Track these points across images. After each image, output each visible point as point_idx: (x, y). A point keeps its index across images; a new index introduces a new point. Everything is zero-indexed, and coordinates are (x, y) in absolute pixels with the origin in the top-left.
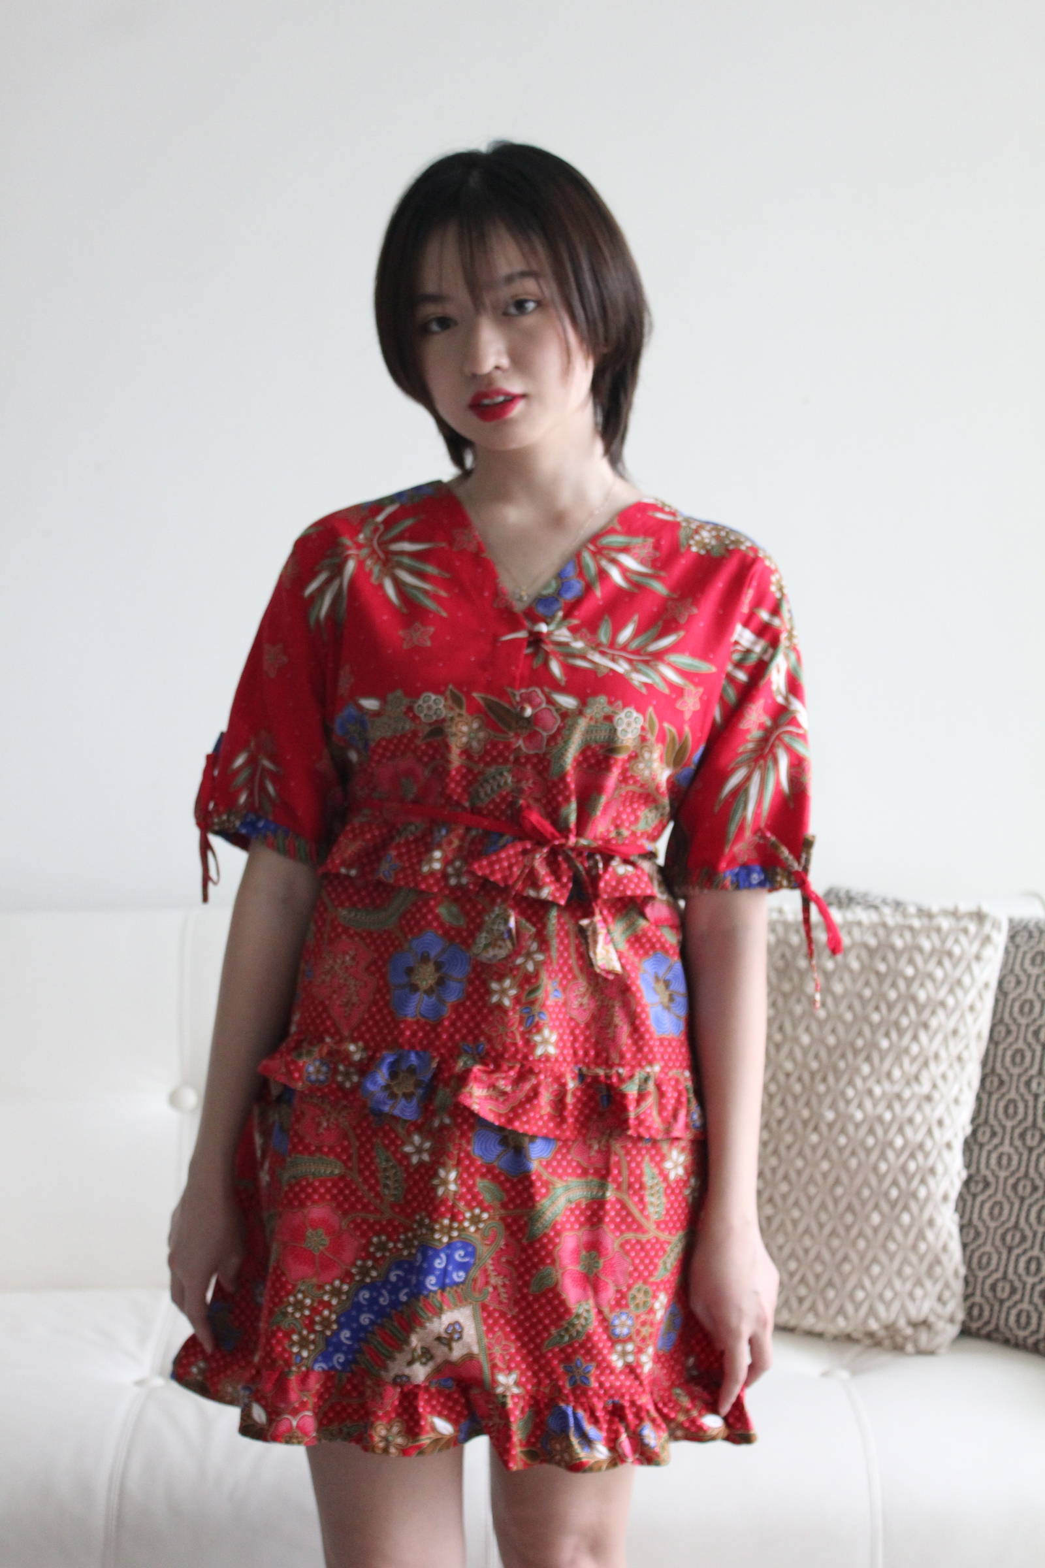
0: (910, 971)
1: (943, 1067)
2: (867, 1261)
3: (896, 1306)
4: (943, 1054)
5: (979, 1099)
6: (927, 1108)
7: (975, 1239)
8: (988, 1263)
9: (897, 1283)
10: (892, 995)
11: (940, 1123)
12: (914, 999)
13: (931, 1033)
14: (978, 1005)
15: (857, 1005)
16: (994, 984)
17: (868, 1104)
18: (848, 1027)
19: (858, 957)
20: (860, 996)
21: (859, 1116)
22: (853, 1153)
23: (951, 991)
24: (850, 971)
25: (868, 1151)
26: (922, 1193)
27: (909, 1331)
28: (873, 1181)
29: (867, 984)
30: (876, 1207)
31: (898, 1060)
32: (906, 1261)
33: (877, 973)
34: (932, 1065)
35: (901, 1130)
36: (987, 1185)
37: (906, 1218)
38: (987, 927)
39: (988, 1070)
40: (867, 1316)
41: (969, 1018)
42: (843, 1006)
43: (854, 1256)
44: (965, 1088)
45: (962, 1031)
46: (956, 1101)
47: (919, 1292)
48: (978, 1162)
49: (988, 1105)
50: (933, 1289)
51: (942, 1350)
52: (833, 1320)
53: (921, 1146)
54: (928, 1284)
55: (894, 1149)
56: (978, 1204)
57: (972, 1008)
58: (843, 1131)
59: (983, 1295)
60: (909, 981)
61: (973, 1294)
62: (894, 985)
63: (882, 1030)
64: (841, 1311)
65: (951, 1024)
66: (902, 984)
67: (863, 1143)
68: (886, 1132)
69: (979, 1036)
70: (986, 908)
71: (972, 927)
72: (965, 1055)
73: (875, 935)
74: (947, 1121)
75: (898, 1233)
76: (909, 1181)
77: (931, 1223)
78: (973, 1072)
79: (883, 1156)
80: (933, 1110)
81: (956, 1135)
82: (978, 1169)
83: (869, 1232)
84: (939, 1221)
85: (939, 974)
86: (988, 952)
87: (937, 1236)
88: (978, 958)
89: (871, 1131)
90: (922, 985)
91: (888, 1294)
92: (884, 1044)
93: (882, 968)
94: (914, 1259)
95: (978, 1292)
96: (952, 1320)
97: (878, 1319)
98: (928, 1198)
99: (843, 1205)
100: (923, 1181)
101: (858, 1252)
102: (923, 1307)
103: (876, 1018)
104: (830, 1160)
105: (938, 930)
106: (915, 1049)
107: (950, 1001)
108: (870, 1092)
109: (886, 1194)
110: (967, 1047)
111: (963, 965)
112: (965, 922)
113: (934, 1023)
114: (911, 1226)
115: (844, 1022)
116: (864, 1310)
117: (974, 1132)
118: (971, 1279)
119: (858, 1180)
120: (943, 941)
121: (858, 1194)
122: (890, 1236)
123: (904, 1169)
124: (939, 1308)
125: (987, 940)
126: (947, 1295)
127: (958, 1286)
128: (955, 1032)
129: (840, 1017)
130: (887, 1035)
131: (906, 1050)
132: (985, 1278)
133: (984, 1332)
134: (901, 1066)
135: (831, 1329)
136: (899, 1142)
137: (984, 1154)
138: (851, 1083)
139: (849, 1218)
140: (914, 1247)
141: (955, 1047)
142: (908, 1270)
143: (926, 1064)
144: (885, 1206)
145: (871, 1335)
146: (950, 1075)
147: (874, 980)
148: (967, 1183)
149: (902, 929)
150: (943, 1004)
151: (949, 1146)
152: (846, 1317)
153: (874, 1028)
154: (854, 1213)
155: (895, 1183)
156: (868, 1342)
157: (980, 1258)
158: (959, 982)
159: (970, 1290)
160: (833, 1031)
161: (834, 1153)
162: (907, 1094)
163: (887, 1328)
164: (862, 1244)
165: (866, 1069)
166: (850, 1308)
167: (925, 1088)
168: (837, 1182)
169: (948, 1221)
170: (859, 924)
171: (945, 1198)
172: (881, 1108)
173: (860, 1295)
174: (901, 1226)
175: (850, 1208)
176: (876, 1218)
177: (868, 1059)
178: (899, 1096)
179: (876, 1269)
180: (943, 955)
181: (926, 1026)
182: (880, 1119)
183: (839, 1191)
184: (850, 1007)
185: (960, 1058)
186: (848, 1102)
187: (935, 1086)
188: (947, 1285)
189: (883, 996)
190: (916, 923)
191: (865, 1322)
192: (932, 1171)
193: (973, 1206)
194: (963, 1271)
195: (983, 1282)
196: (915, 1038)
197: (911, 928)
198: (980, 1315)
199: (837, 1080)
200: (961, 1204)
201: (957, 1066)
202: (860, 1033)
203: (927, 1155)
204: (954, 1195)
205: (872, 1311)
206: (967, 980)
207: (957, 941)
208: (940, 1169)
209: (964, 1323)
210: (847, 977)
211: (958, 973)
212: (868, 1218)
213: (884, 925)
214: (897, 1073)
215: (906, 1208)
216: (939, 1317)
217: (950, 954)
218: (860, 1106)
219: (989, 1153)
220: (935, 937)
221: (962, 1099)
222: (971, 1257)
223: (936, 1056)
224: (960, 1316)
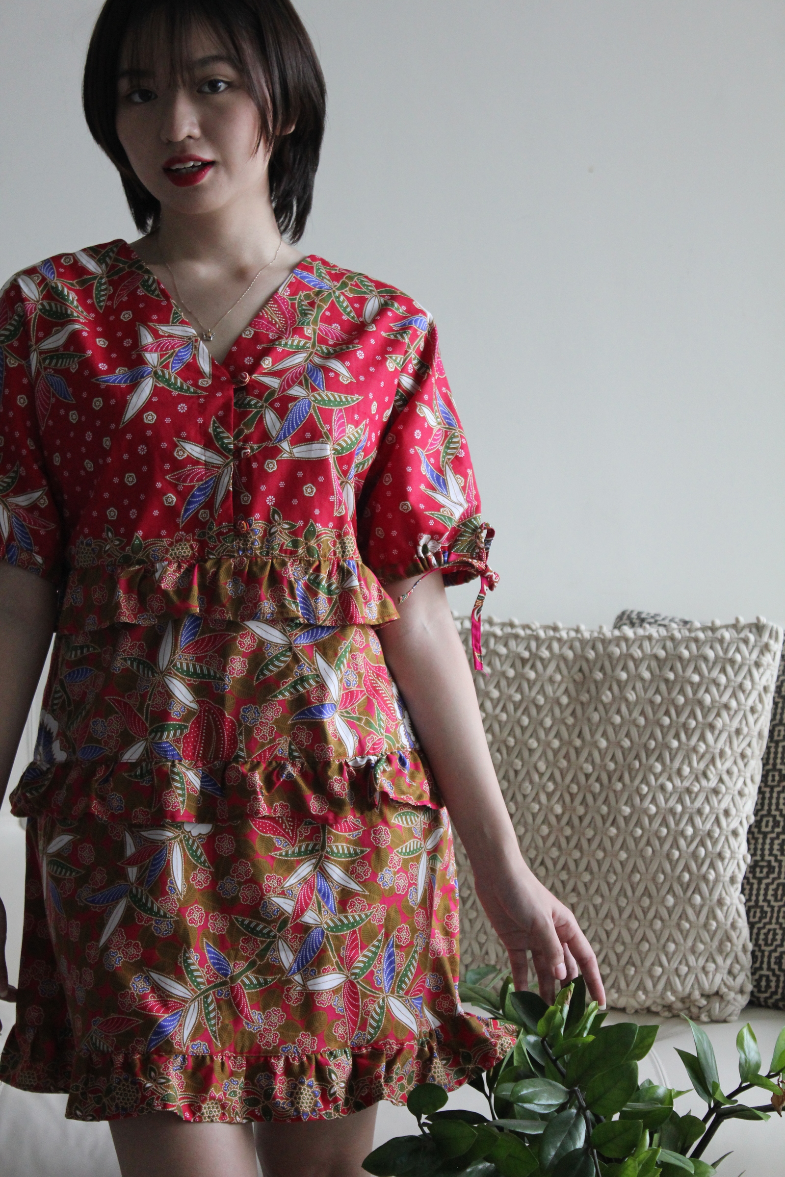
0: (696, 678)
1: (728, 764)
2: (663, 941)
3: (691, 979)
4: (728, 751)
5: (760, 791)
6: (714, 800)
7: (761, 919)
8: (774, 939)
9: (692, 960)
10: (681, 700)
11: (727, 813)
12: (700, 703)
13: (717, 732)
14: (759, 707)
15: (649, 711)
16: (773, 688)
17: (661, 798)
18: (641, 730)
19: (649, 668)
20: (652, 702)
21: (653, 809)
22: (648, 843)
23: (734, 695)
24: (642, 679)
25: (662, 841)
26: (712, 876)
27: (704, 1002)
28: (667, 867)
29: (658, 691)
30: (671, 890)
31: (687, 758)
32: (699, 938)
33: (667, 681)
34: (718, 763)
35: (691, 820)
36: (771, 869)
37: (698, 899)
38: (765, 638)
39: (770, 767)
40: (665, 989)
41: (751, 719)
42: (636, 714)
43: (651, 936)
44: (749, 781)
45: (745, 730)
46: (741, 794)
47: (711, 966)
48: (763, 850)
49: (771, 798)
50: (724, 964)
51: (734, 1018)
52: (634, 995)
53: (709, 834)
54: (719, 960)
55: (685, 838)
56: (763, 886)
57: (753, 710)
58: (639, 823)
59: (769, 969)
60: (696, 687)
61: (761, 968)
62: (682, 691)
63: (673, 732)
64: (641, 986)
65: (735, 724)
66: (689, 690)
67: (657, 834)
68: (677, 824)
69: (760, 734)
70: (763, 620)
71: (752, 638)
72: (748, 752)
73: (664, 648)
74: (733, 811)
75: (690, 912)
76: (699, 867)
77: (720, 902)
78: (755, 767)
79: (675, 844)
80: (720, 802)
81: (741, 823)
82: (762, 855)
83: (664, 913)
84: (728, 901)
85: (723, 679)
86: (767, 659)
87: (726, 917)
88: (757, 665)
89: (665, 823)
90: (707, 691)
91: (684, 969)
92: (675, 744)
93: (671, 676)
94: (706, 937)
95: (765, 966)
96: (742, 992)
97: (674, 992)
98: (717, 880)
99: (640, 890)
100: (712, 865)
101: (654, 931)
102: (716, 980)
103: (666, 721)
104: (628, 850)
105: (721, 641)
106: (702, 748)
107: (733, 704)
108: (662, 788)
109: (679, 878)
110: (749, 745)
111: (745, 670)
112: (746, 633)
113: (719, 724)
114: (702, 906)
115: (637, 726)
116: (661, 986)
117: (758, 823)
118: (759, 954)
119: (654, 867)
120: (726, 651)
121: (654, 879)
122: (684, 916)
123: (694, 855)
124: (730, 981)
125: (766, 648)
126: (737, 967)
127: (746, 960)
128: (738, 732)
129: (634, 722)
130: (677, 736)
131: (695, 750)
132: (771, 952)
133: (771, 1001)
134: (690, 765)
135: (633, 1004)
136: (690, 831)
137: (768, 841)
138: (645, 780)
139: (646, 902)
140: (706, 925)
141: (739, 745)
142: (701, 947)
143: (713, 761)
144: (678, 889)
145: (669, 1007)
146: (735, 769)
147: (663, 687)
148: (752, 868)
149: (687, 641)
150: (727, 707)
151: (735, 833)
152: (645, 991)
153: (665, 731)
154: (650, 896)
155: (687, 868)
156: (666, 1014)
157: (766, 935)
158: (741, 686)
159: (757, 965)
160: (628, 735)
161: (631, 843)
162: (696, 789)
163: (683, 1000)
164: (658, 924)
165: (658, 767)
166: (649, 984)
167: (713, 783)
168: (635, 869)
169: (735, 900)
170: (650, 638)
171: (733, 880)
172: (672, 803)
173: (658, 970)
174: (693, 906)
175: (647, 892)
176: (670, 900)
177: (660, 758)
178: (688, 791)
179: (672, 947)
180: (725, 663)
181: (712, 727)
182: (672, 811)
183: (637, 877)
184: (643, 713)
185: (743, 756)
186: (642, 798)
187: (721, 780)
188: (737, 959)
189: (673, 702)
190: (701, 635)
191: (663, 996)
192: (720, 856)
193: (759, 889)
194: (750, 946)
195: (769, 957)
196: (702, 738)
197: (696, 640)
198: (768, 986)
199: (632, 779)
200: (747, 887)
201: (740, 763)
202: (652, 736)
203: (715, 843)
204: (740, 877)
205: (669, 985)
206: (748, 684)
207: (738, 650)
208: (727, 854)
209: (752, 993)
210: (639, 685)
211: (739, 679)
212: (663, 900)
213: (672, 638)
214: (686, 770)
215: (697, 890)
216: (729, 988)
217: (732, 662)
218: (654, 800)
219: (772, 840)
220: (718, 647)
221: (746, 791)
222: (758, 934)
223: (722, 754)
224: (749, 987)
